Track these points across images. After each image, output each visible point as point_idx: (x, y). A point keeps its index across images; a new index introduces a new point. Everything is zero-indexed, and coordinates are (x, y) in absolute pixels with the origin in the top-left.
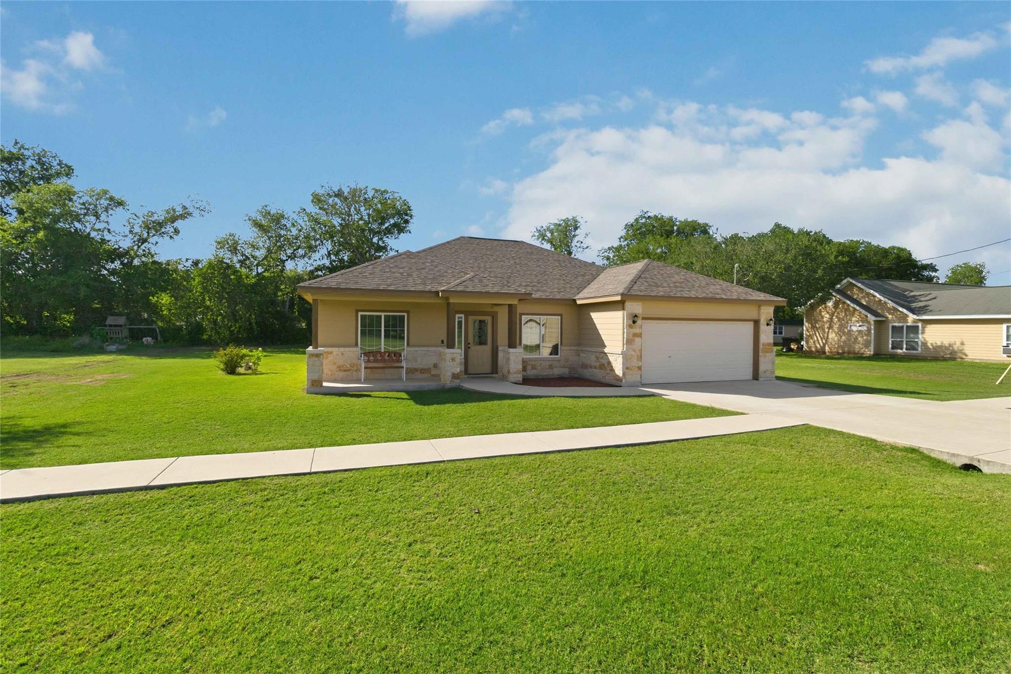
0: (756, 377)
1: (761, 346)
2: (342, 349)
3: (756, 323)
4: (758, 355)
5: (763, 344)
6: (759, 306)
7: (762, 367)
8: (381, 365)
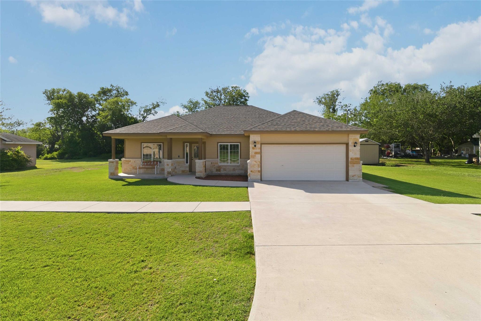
0: (347, 180)
1: (350, 160)
2: (134, 160)
3: (347, 145)
4: (349, 166)
5: (351, 159)
6: (348, 135)
7: (351, 173)
8: (151, 167)
